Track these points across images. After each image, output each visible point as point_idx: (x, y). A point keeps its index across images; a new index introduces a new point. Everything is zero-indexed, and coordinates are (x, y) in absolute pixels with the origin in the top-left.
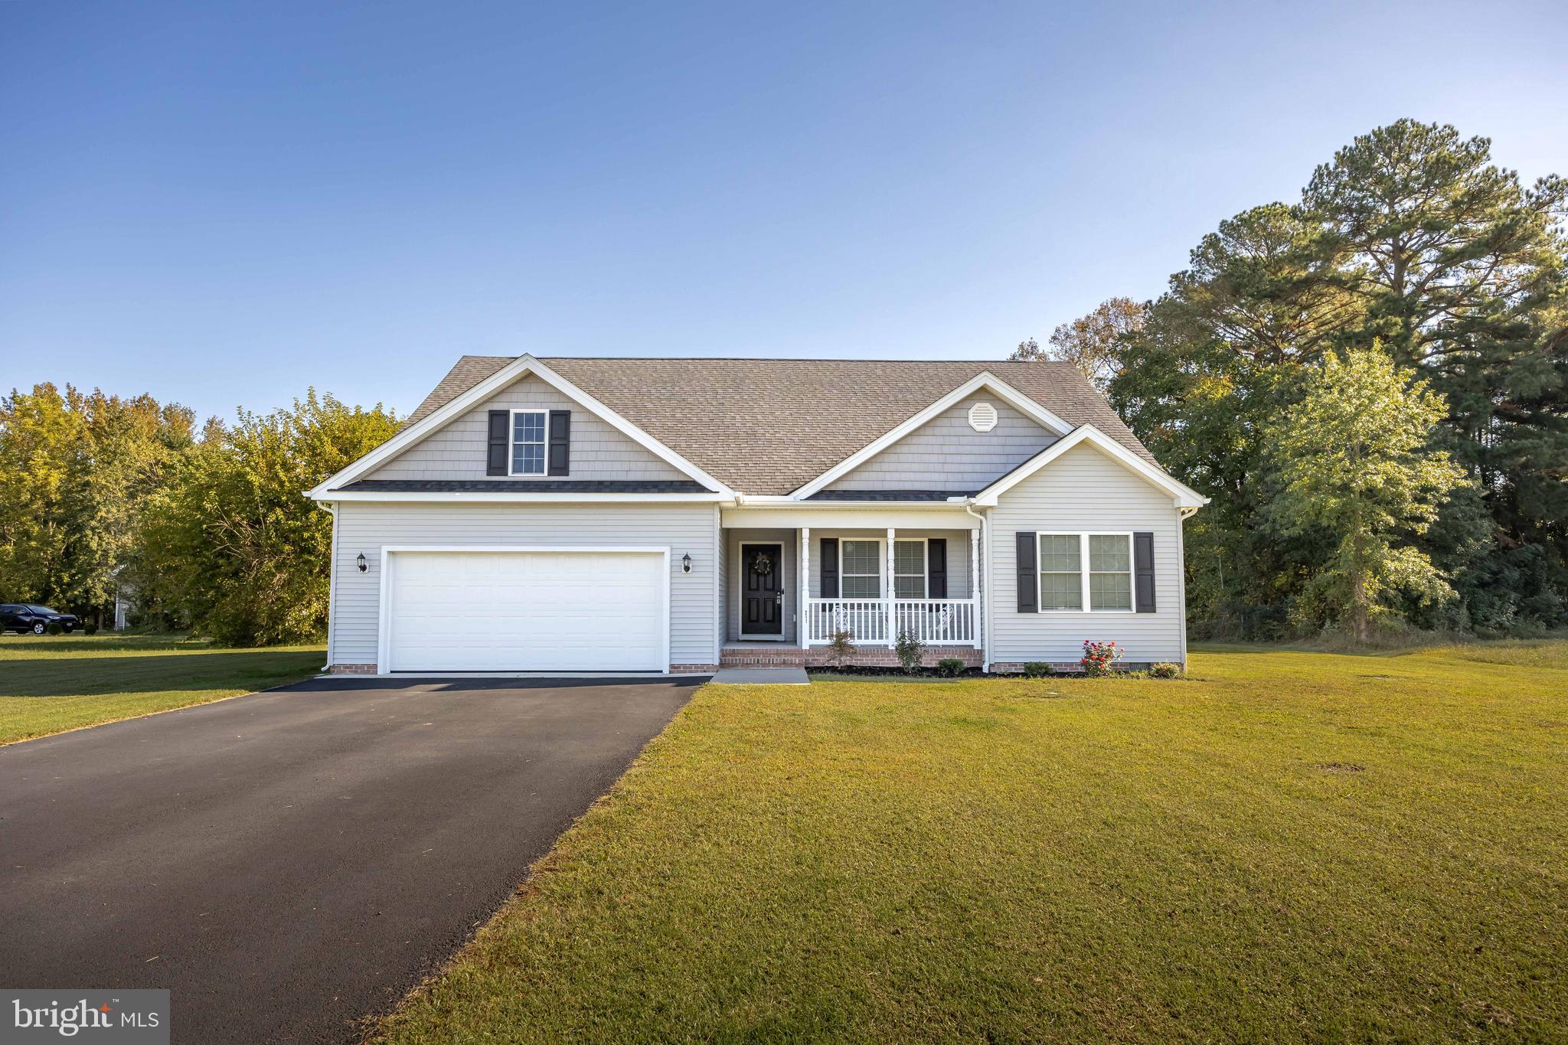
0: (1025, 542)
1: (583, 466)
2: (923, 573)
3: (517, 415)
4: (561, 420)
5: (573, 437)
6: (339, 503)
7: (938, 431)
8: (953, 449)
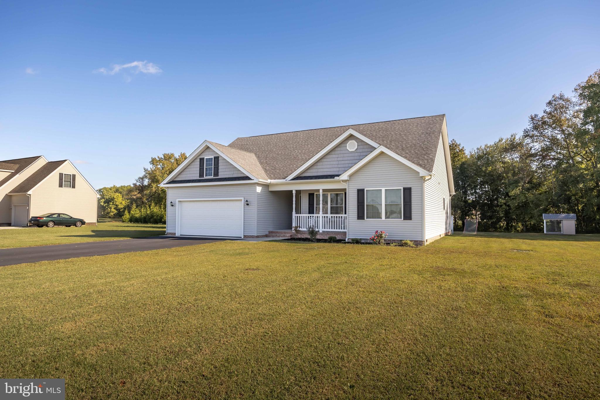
0: (361, 193)
1: (222, 173)
3: (206, 159)
4: (217, 159)
5: (219, 164)
6: (168, 187)
7: (336, 152)
8: (341, 159)
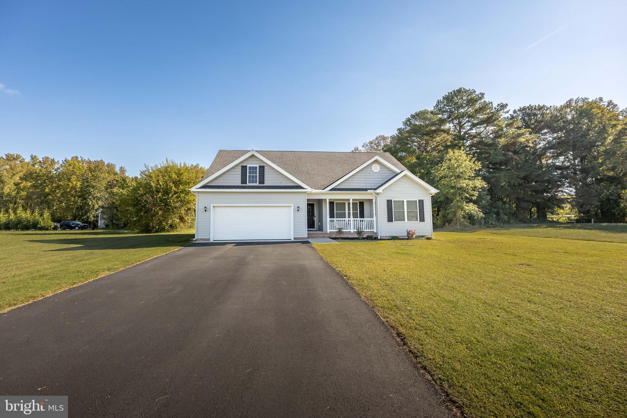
0: (389, 202)
1: (269, 181)
2: (357, 211)
3: (249, 167)
4: (262, 168)
5: (265, 173)
6: (198, 192)
7: (364, 172)
8: (368, 177)
